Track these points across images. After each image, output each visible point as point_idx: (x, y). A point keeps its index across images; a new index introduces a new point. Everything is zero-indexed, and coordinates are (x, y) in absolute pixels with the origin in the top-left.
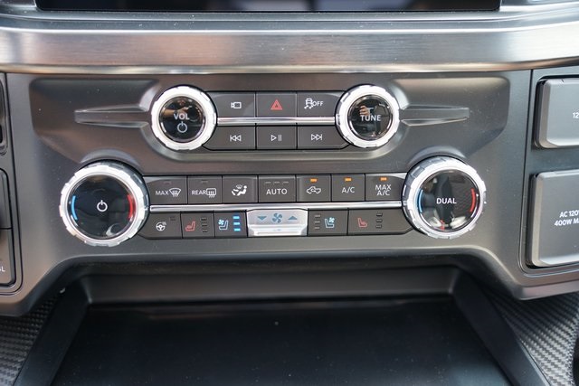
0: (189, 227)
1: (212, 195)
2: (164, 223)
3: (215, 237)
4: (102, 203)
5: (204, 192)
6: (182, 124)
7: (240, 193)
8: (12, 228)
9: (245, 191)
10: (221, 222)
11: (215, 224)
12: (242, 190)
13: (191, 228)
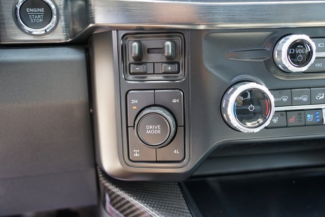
0: (291, 120)
1: (305, 99)
2: (277, 118)
3: (305, 126)
4: (251, 106)
5: (301, 98)
6: (300, 56)
7: (321, 98)
8: (184, 126)
9: (323, 96)
10: (309, 116)
11: (305, 117)
12: (321, 96)
13: (292, 120)
